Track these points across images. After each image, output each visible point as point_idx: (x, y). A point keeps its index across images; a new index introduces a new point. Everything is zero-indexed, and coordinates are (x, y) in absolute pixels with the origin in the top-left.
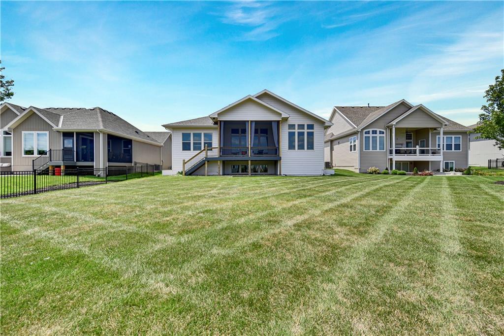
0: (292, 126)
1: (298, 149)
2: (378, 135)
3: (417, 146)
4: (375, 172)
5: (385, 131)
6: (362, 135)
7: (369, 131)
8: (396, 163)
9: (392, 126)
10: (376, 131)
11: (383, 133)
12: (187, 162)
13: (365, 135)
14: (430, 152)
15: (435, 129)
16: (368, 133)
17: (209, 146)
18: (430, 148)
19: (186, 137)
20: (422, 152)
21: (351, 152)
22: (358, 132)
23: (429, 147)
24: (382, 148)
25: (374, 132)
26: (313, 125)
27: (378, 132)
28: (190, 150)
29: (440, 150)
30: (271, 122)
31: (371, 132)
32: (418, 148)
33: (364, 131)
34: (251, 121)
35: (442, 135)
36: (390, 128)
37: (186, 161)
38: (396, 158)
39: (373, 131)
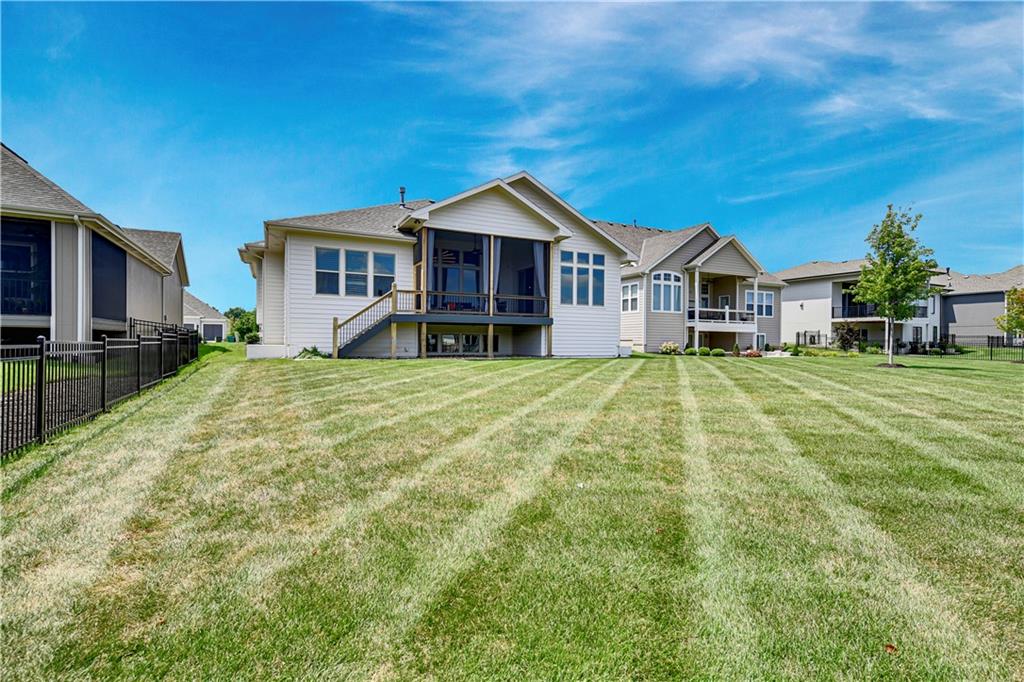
0: (567, 256)
1: (578, 303)
2: (672, 283)
3: (727, 307)
4: (674, 351)
5: (681, 276)
6: (649, 281)
7: (659, 275)
8: (700, 336)
9: (694, 269)
10: (670, 275)
11: (679, 280)
12: (343, 325)
13: (654, 282)
14: (738, 317)
15: (744, 278)
16: (657, 277)
17: (383, 287)
18: (737, 311)
19: (326, 259)
20: (732, 317)
21: (625, 312)
22: (644, 274)
23: (735, 308)
24: (678, 308)
25: (667, 277)
26: (603, 256)
27: (672, 278)
28: (336, 292)
29: (753, 314)
30: (532, 242)
31: (662, 277)
32: (727, 310)
33: (654, 273)
34: (496, 237)
35: (756, 291)
36: (690, 272)
37: (340, 322)
38: (701, 326)
39: (665, 275)
